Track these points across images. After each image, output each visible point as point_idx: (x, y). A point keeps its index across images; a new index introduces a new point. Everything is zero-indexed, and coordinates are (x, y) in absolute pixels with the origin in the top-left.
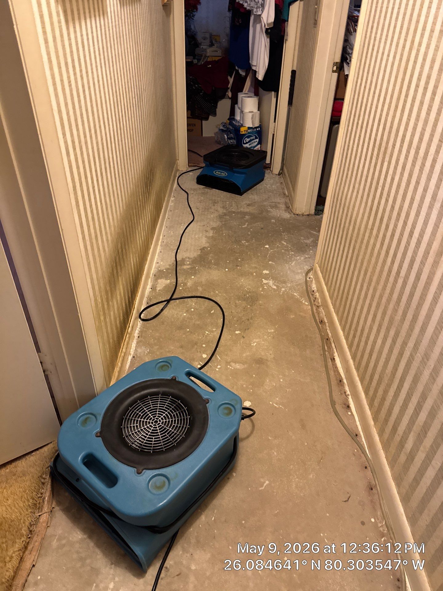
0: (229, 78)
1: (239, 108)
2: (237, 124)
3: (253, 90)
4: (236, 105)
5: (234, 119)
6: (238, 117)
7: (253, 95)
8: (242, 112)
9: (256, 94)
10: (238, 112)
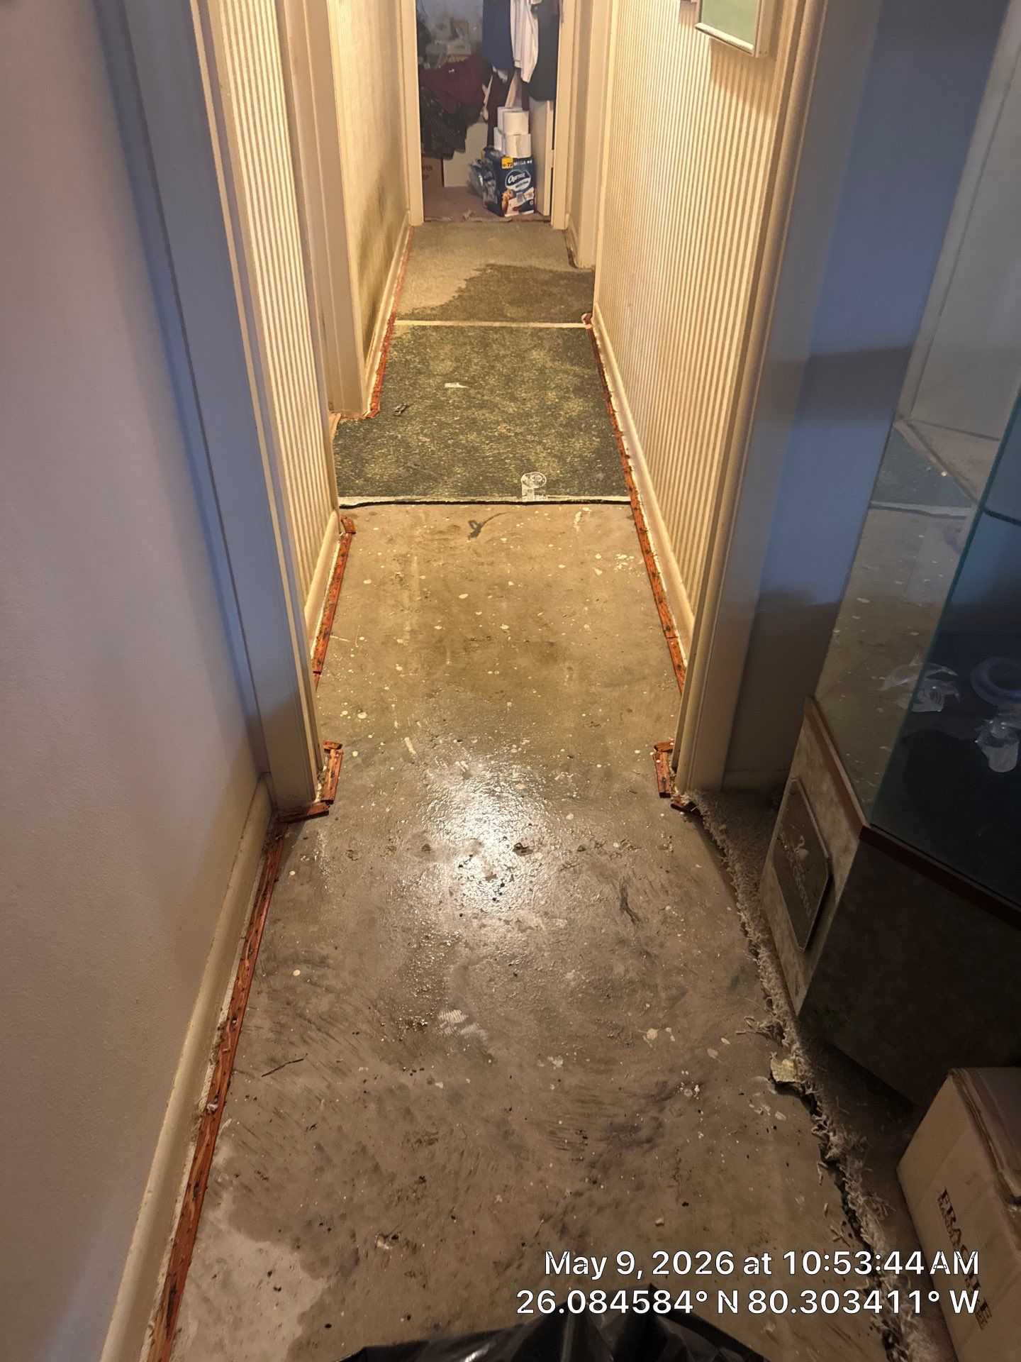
0: (484, 87)
1: (500, 131)
2: (497, 155)
3: (520, 101)
4: (495, 129)
5: (493, 149)
6: (498, 147)
7: (521, 109)
8: (504, 136)
9: (526, 107)
10: (498, 137)
